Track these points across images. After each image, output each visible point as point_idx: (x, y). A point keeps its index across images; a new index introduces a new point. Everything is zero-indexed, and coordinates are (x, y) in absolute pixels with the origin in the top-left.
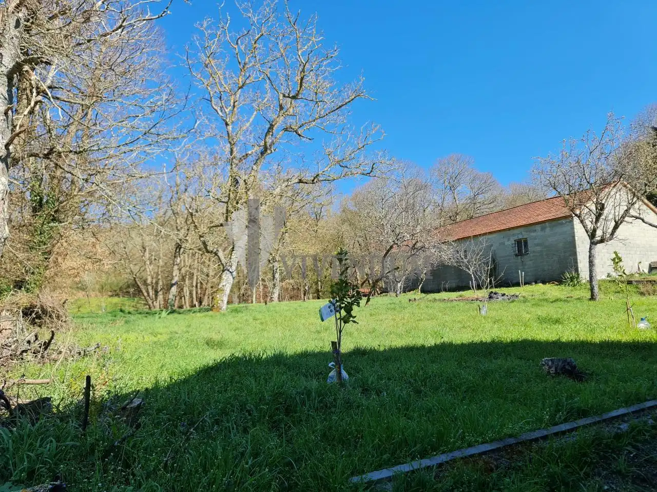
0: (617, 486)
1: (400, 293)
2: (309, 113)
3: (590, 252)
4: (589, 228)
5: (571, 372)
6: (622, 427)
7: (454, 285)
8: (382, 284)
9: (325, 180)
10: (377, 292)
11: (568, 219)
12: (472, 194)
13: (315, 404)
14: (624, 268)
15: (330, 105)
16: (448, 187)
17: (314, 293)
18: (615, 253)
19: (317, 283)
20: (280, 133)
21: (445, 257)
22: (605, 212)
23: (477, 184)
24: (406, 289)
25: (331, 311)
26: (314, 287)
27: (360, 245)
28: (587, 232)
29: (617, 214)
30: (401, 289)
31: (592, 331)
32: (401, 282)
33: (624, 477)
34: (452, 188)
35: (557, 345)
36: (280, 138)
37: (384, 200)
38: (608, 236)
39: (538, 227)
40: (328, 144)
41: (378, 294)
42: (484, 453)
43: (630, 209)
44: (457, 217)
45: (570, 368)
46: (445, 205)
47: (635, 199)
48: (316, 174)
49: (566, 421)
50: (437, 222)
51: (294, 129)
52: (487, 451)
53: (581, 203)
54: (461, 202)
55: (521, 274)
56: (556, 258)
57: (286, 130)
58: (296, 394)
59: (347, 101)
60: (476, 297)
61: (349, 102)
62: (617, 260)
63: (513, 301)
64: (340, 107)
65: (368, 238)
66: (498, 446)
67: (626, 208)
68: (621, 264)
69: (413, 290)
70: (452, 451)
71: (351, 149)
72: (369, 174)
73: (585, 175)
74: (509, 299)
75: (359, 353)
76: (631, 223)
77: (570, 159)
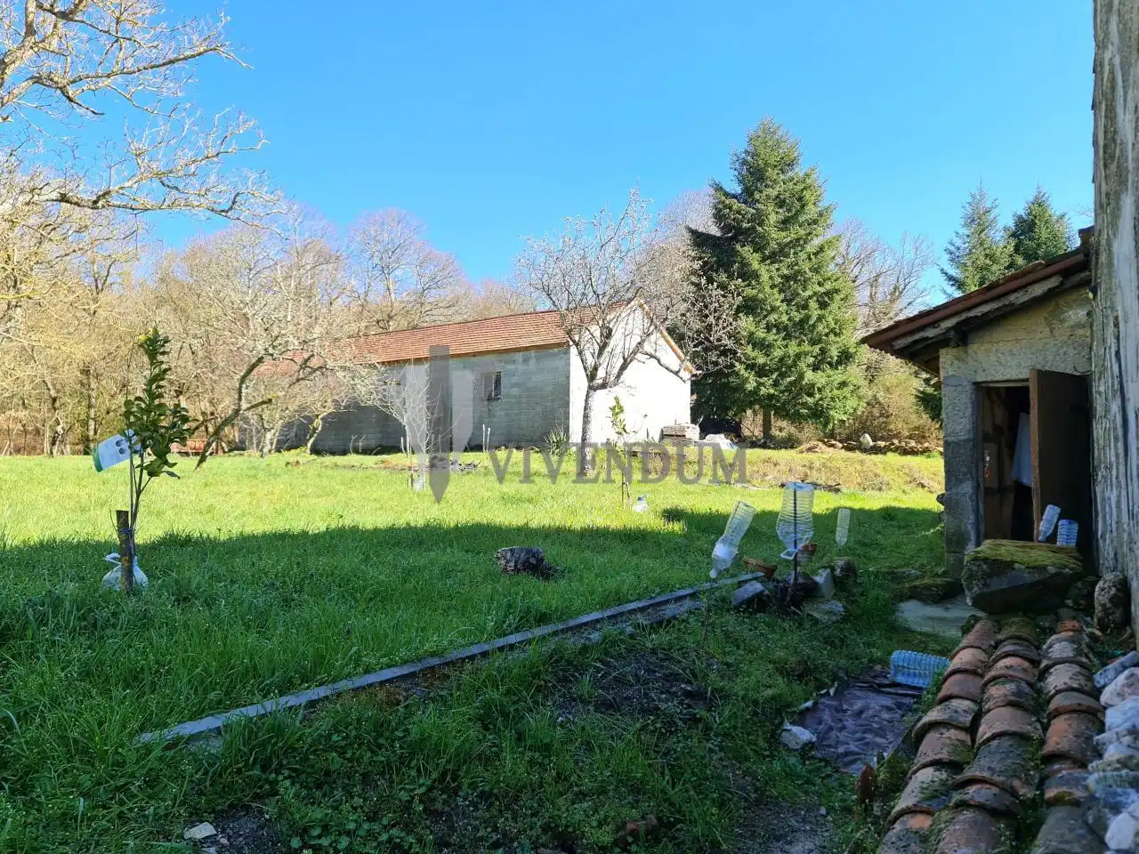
0: (574, 717)
1: (270, 451)
2: (97, 58)
3: (586, 401)
4: (589, 364)
5: (535, 566)
6: (592, 636)
7: (373, 443)
8: (232, 433)
9: (125, 207)
10: (223, 448)
11: (562, 347)
12: (419, 286)
13: (69, 620)
14: (624, 423)
15: (148, 53)
16: (379, 267)
17: (77, 444)
18: (616, 399)
19: (85, 424)
20: (24, 84)
21: (362, 390)
22: (612, 342)
23: (429, 270)
24: (284, 445)
25: (122, 451)
26: (78, 430)
27: (193, 353)
28: (585, 369)
29: (627, 346)
30: (272, 444)
31: (574, 512)
32: (273, 431)
33: (585, 702)
34: (385, 270)
35: (524, 532)
36: (21, 96)
37: (253, 272)
38: (612, 379)
39: (519, 356)
40: (136, 133)
41: (224, 452)
42: (390, 681)
43: (644, 341)
44: (391, 323)
45: (534, 562)
46: (371, 298)
47: (652, 328)
48: (104, 188)
49: (517, 630)
50: (354, 328)
51: (56, 83)
52: (394, 678)
53: (581, 325)
54: (400, 298)
55: (487, 430)
56: (539, 409)
57: (38, 80)
58: (25, 605)
59: (188, 53)
60: (408, 464)
61: (193, 56)
62: (617, 410)
63: (468, 473)
64: (171, 62)
65: (212, 342)
66: (412, 670)
67: (639, 340)
68: (621, 416)
69: (296, 448)
70: (336, 681)
71: (190, 154)
72: (227, 212)
73: (590, 279)
74: (462, 470)
75: (174, 543)
76: (644, 363)
77: (573, 251)
